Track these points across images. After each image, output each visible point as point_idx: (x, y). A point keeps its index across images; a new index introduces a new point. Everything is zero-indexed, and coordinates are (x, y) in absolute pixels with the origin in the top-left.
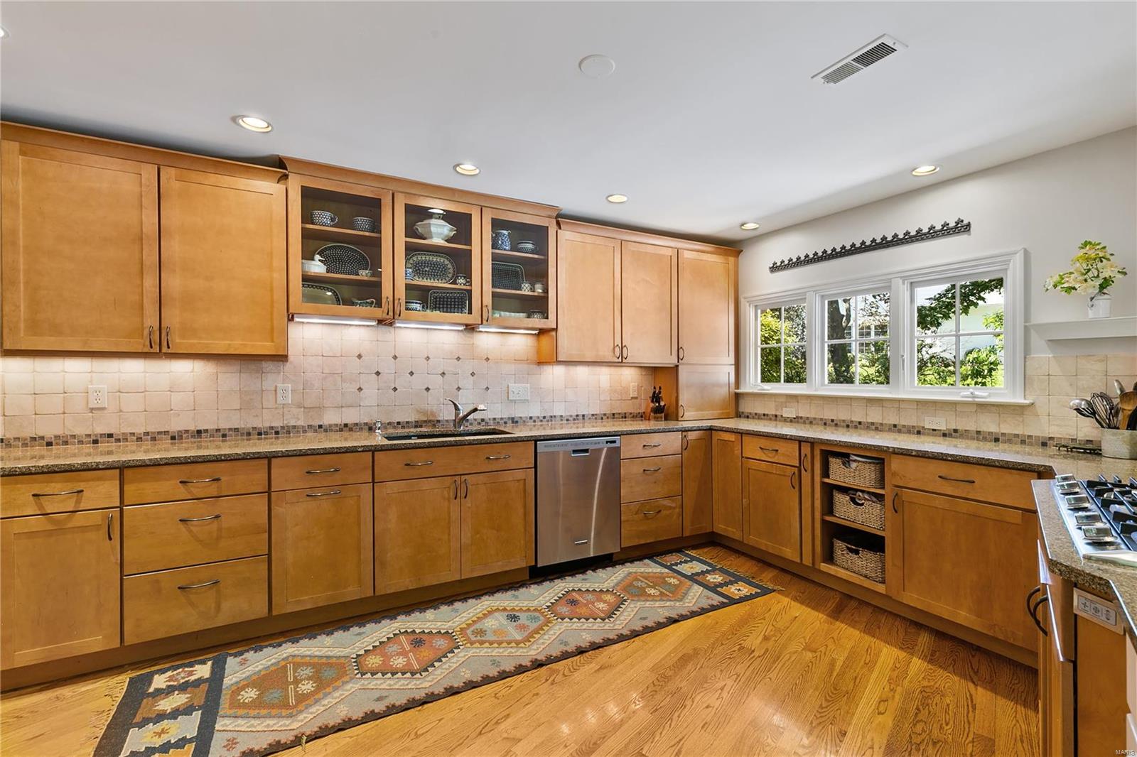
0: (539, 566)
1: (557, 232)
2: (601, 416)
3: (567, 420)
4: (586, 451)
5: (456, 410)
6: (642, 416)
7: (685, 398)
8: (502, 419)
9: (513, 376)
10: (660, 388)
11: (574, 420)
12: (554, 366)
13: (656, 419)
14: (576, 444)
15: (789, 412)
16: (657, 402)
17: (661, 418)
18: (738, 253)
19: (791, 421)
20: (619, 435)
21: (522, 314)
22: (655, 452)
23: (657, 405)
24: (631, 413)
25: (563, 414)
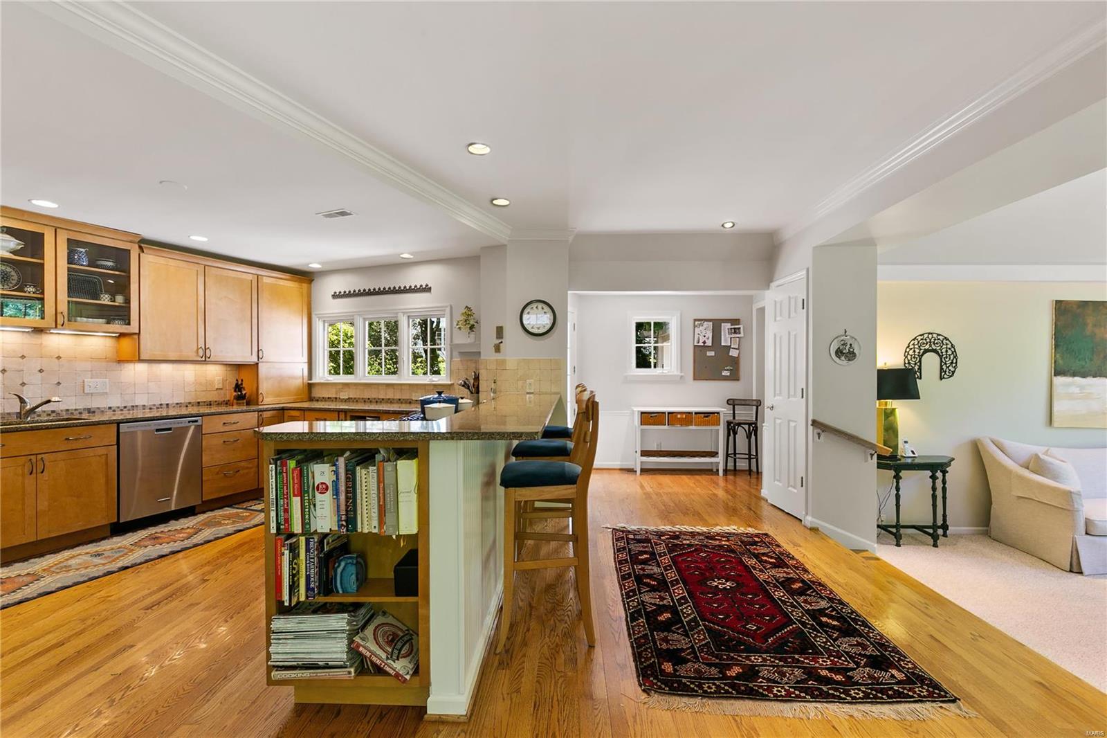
0: (121, 522)
1: (139, 254)
2: (185, 404)
3: (150, 409)
4: (170, 429)
5: (21, 403)
6: (227, 403)
7: (264, 387)
8: (76, 410)
9: (90, 373)
10: (242, 380)
11: (158, 408)
12: (136, 364)
13: (238, 404)
14: (159, 425)
15: (344, 396)
16: (239, 391)
17: (243, 403)
18: (311, 281)
19: (345, 401)
20: (201, 416)
21: (101, 320)
22: (234, 427)
23: (239, 393)
24: (216, 402)
25: (146, 404)
